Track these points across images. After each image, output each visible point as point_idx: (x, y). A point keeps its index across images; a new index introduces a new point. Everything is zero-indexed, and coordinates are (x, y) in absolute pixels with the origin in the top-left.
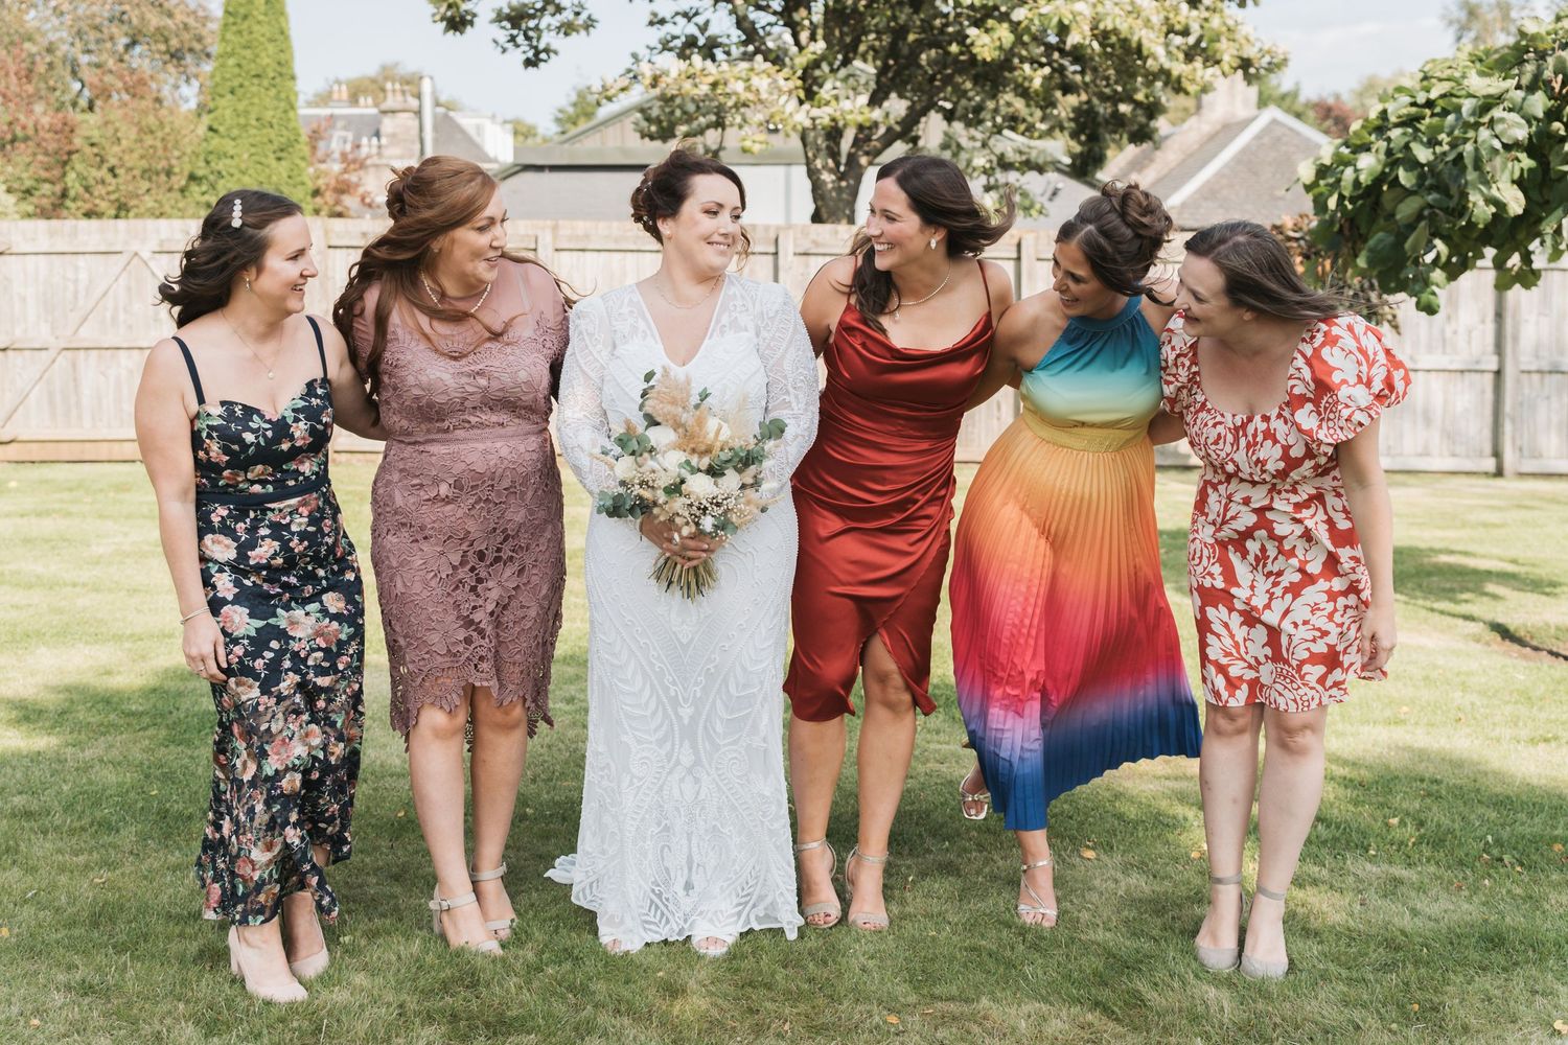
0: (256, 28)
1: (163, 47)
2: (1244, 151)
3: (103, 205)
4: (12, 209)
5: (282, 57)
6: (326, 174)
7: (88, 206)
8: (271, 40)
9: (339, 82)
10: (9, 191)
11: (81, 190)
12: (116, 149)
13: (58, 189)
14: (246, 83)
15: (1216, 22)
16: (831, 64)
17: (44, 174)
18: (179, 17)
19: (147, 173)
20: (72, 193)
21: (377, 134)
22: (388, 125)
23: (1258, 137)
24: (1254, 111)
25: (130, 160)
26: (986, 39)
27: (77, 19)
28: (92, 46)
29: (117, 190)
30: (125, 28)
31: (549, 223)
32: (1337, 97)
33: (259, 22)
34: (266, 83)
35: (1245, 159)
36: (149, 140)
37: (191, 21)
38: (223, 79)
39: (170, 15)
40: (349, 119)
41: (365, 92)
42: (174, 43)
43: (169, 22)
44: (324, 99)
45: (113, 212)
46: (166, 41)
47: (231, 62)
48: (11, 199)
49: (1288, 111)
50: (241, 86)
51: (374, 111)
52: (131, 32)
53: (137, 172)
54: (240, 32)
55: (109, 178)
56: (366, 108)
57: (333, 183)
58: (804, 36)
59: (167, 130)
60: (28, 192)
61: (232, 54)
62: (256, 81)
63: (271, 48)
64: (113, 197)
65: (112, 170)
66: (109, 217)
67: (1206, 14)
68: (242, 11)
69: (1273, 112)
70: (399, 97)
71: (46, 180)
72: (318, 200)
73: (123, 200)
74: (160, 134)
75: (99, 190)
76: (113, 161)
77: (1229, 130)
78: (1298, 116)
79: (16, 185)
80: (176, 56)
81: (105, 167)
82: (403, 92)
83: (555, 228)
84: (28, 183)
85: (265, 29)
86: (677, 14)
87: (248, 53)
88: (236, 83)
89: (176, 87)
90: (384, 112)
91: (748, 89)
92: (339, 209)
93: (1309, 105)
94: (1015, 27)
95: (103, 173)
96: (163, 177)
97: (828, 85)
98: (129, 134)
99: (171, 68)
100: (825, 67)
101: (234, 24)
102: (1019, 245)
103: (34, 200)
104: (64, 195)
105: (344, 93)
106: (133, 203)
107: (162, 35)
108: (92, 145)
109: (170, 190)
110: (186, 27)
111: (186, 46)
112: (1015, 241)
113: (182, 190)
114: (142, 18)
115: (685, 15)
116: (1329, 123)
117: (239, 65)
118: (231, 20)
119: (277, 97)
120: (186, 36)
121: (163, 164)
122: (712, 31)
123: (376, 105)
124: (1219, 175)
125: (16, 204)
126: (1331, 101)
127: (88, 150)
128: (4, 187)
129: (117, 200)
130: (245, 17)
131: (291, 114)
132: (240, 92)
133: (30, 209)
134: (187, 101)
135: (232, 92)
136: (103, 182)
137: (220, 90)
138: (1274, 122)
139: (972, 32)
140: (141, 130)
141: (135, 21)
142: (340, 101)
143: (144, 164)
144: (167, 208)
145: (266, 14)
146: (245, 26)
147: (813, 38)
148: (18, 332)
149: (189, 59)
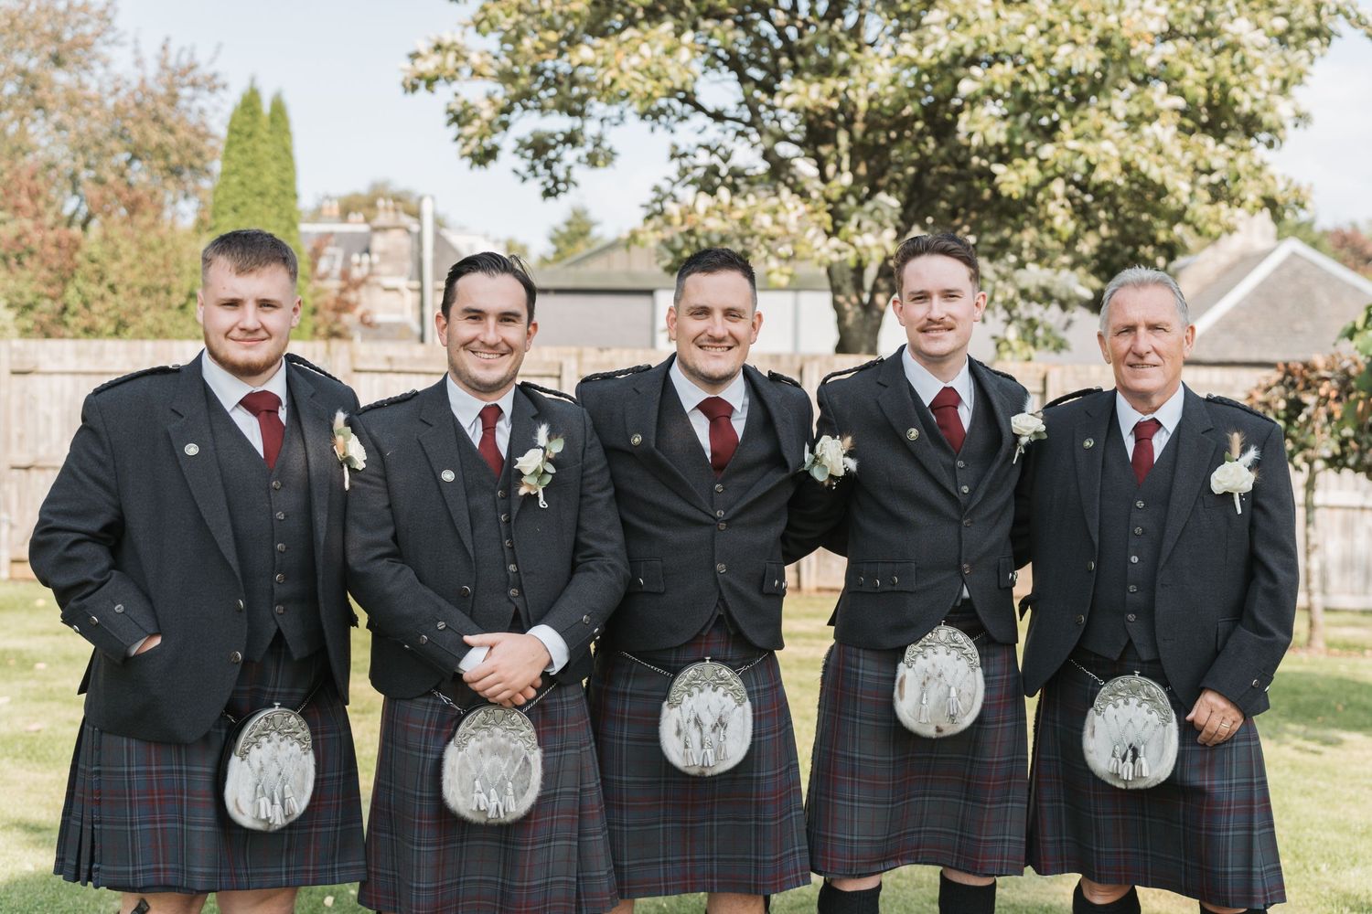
0: (261, 147)
1: (161, 163)
2: (1264, 283)
3: (101, 322)
4: (10, 325)
5: (286, 176)
6: (325, 291)
7: (85, 323)
8: (275, 158)
9: (328, 198)
10: (10, 306)
11: (81, 306)
12: (116, 266)
13: (58, 306)
14: (249, 201)
15: (1242, 161)
16: (856, 197)
17: (44, 290)
18: (182, 134)
19: (146, 291)
20: (72, 308)
21: (368, 251)
22: (379, 242)
23: (1278, 269)
24: (1270, 243)
25: (130, 277)
26: (1013, 176)
27: (80, 135)
28: (93, 161)
29: (117, 306)
30: (125, 143)
31: (574, 350)
32: (1354, 225)
33: (264, 141)
34: (268, 201)
35: (1265, 293)
36: (151, 257)
37: (193, 139)
38: (227, 197)
39: (171, 131)
40: (342, 236)
41: (357, 209)
42: (174, 159)
43: (171, 139)
44: (317, 215)
45: (111, 329)
46: (166, 156)
47: (235, 180)
48: (11, 314)
49: (1304, 240)
50: (244, 204)
51: (364, 228)
52: (131, 147)
53: (137, 289)
54: (243, 151)
55: (109, 295)
56: (356, 225)
57: (332, 303)
58: (830, 169)
59: (169, 246)
60: (30, 307)
61: (235, 172)
62: (258, 199)
63: (274, 166)
64: (112, 314)
65: (112, 288)
66: (110, 335)
67: (1232, 153)
68: (247, 129)
69: (1293, 245)
70: (391, 214)
71: (47, 296)
72: (318, 319)
73: (122, 317)
74: (161, 251)
75: (97, 307)
76: (112, 278)
77: (1248, 261)
78: (1315, 245)
79: (16, 300)
80: (175, 172)
81: (105, 284)
82: (396, 210)
83: (580, 356)
84: (29, 299)
85: (269, 148)
86: (700, 146)
87: (251, 171)
88: (238, 201)
89: (174, 202)
90: (376, 230)
91: (776, 222)
92: (337, 328)
93: (1325, 233)
94: (1041, 164)
95: (103, 290)
96: (162, 295)
97: (854, 219)
98: (128, 250)
99: (170, 184)
100: (851, 200)
101: (238, 142)
102: (1045, 380)
103: (33, 315)
104: (65, 309)
105: (335, 209)
106: (131, 319)
107: (162, 151)
108: (93, 261)
109: (169, 307)
110: (188, 145)
111: (187, 161)
112: (1041, 375)
113: (182, 307)
114: (143, 133)
115: (707, 147)
116: (1344, 252)
117: (243, 184)
118: (235, 138)
119: (279, 216)
120: (189, 153)
121: (163, 282)
122: (735, 161)
123: (367, 220)
124: (1238, 307)
125: (16, 319)
126: (1348, 230)
127: (89, 267)
128: (5, 302)
129: (115, 318)
130: (250, 136)
131: (293, 233)
132: (242, 210)
133: (29, 324)
134: (184, 216)
135: (235, 210)
136: (102, 298)
137: (222, 208)
138: (1294, 255)
139: (998, 169)
140: (142, 248)
141: (136, 137)
142: (330, 217)
143: (145, 281)
144: (166, 326)
145: (271, 132)
146: (248, 144)
147: (839, 170)
148: (42, 451)
149: (187, 175)
